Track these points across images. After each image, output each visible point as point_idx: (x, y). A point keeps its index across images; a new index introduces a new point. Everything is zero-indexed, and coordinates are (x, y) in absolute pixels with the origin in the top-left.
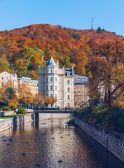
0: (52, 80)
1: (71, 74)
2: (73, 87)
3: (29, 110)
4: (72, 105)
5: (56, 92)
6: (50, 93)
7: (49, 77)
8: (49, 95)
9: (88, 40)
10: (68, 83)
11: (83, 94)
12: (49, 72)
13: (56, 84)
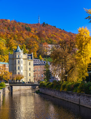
0: (19, 63)
1: (32, 58)
2: (33, 67)
3: (7, 84)
4: (32, 80)
5: (22, 71)
6: (18, 71)
7: (17, 60)
8: (17, 73)
9: (37, 32)
10: (30, 64)
11: (39, 72)
12: (17, 57)
13: (22, 65)
